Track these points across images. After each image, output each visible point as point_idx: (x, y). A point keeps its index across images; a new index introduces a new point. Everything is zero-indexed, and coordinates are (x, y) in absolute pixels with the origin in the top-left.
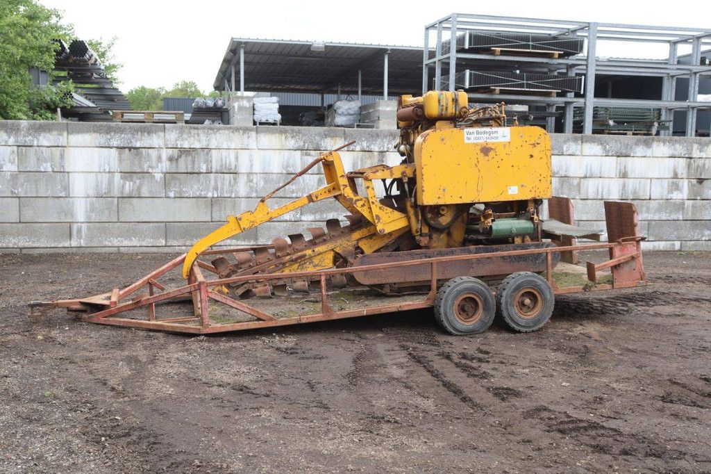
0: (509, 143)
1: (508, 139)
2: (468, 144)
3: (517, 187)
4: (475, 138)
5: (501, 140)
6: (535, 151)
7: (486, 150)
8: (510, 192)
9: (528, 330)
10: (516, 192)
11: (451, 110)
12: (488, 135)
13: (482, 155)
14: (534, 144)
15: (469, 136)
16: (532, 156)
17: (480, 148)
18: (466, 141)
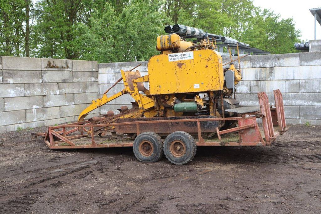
0: (193, 60)
1: (192, 58)
2: (170, 62)
3: (199, 84)
4: (174, 59)
5: (188, 58)
6: (210, 64)
7: (180, 65)
8: (195, 87)
9: (178, 164)
10: (199, 87)
11: (167, 45)
12: (181, 57)
13: (178, 67)
14: (208, 60)
15: (171, 58)
16: (207, 66)
17: (176, 64)
18: (170, 61)
